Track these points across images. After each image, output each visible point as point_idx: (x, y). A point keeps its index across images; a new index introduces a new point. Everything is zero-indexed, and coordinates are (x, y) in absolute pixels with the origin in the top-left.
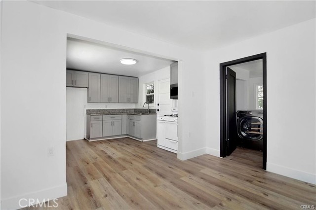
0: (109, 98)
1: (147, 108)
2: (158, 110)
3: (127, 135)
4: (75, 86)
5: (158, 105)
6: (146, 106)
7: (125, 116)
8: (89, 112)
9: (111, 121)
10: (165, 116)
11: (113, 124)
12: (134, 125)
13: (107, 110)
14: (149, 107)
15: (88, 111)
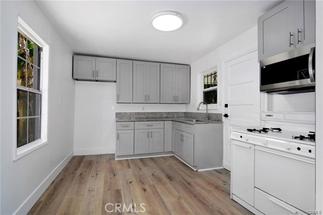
0: (146, 96)
1: (205, 112)
2: (226, 116)
3: (172, 152)
4: (97, 79)
5: (226, 106)
6: (203, 109)
7: (169, 124)
8: (120, 116)
9: (146, 131)
10: (250, 130)
11: (150, 135)
12: (182, 140)
13: (144, 113)
14: (207, 110)
15: (118, 115)
